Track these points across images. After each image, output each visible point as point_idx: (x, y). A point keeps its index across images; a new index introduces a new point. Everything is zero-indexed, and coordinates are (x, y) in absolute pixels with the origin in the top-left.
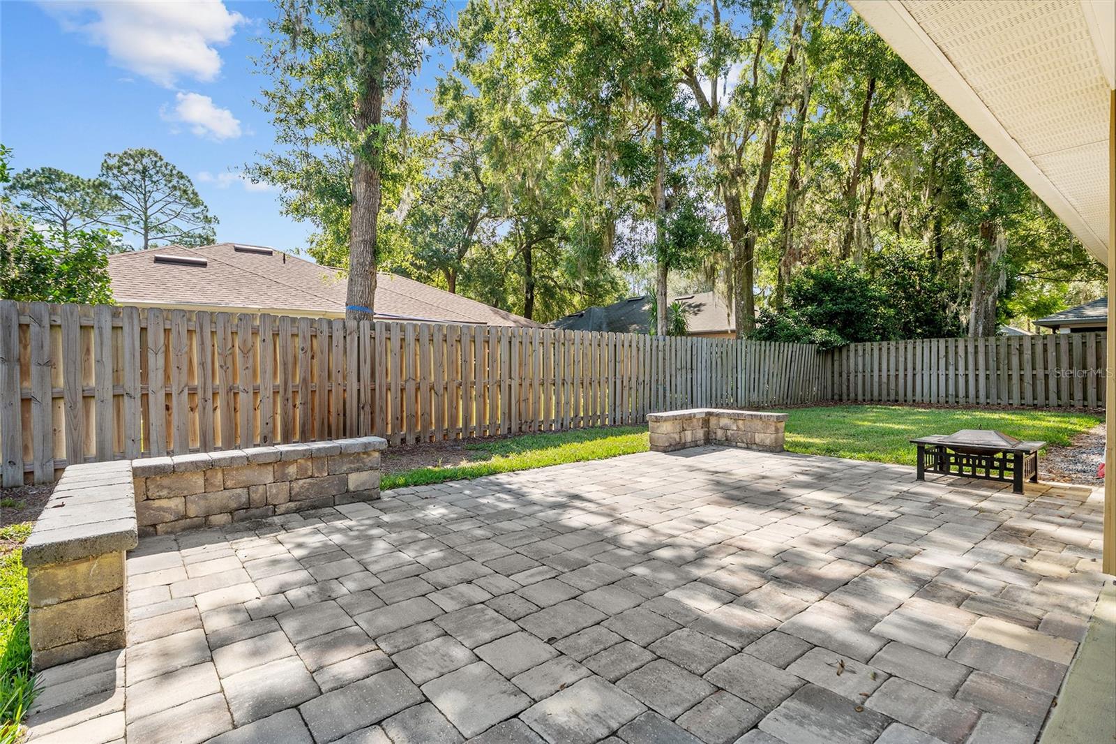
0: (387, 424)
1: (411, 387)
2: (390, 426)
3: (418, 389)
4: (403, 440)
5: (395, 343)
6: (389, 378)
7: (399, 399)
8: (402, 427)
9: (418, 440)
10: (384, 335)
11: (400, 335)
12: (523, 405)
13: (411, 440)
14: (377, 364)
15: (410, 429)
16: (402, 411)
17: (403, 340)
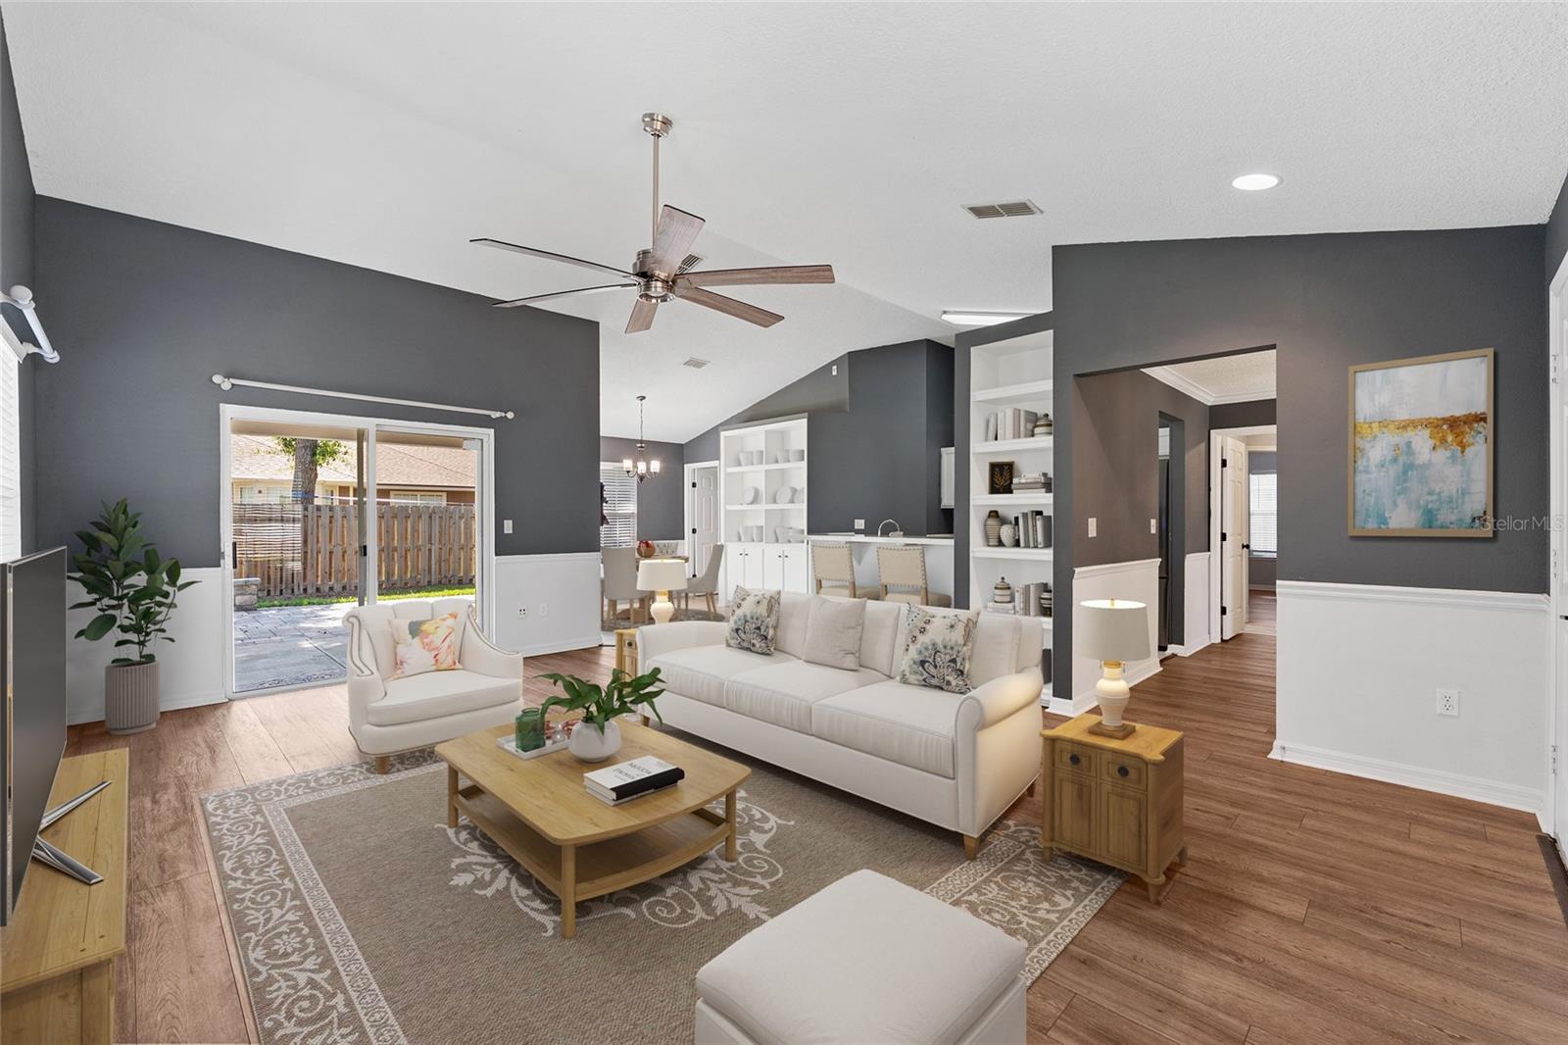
0: (317, 577)
1: (338, 551)
2: (320, 579)
3: (344, 552)
4: (331, 589)
5: (325, 520)
6: (320, 545)
7: (328, 558)
8: (330, 579)
9: (344, 588)
10: (316, 514)
11: (329, 514)
12: (443, 564)
13: (338, 588)
14: (309, 532)
15: (337, 580)
16: (331, 568)
17: (331, 517)
